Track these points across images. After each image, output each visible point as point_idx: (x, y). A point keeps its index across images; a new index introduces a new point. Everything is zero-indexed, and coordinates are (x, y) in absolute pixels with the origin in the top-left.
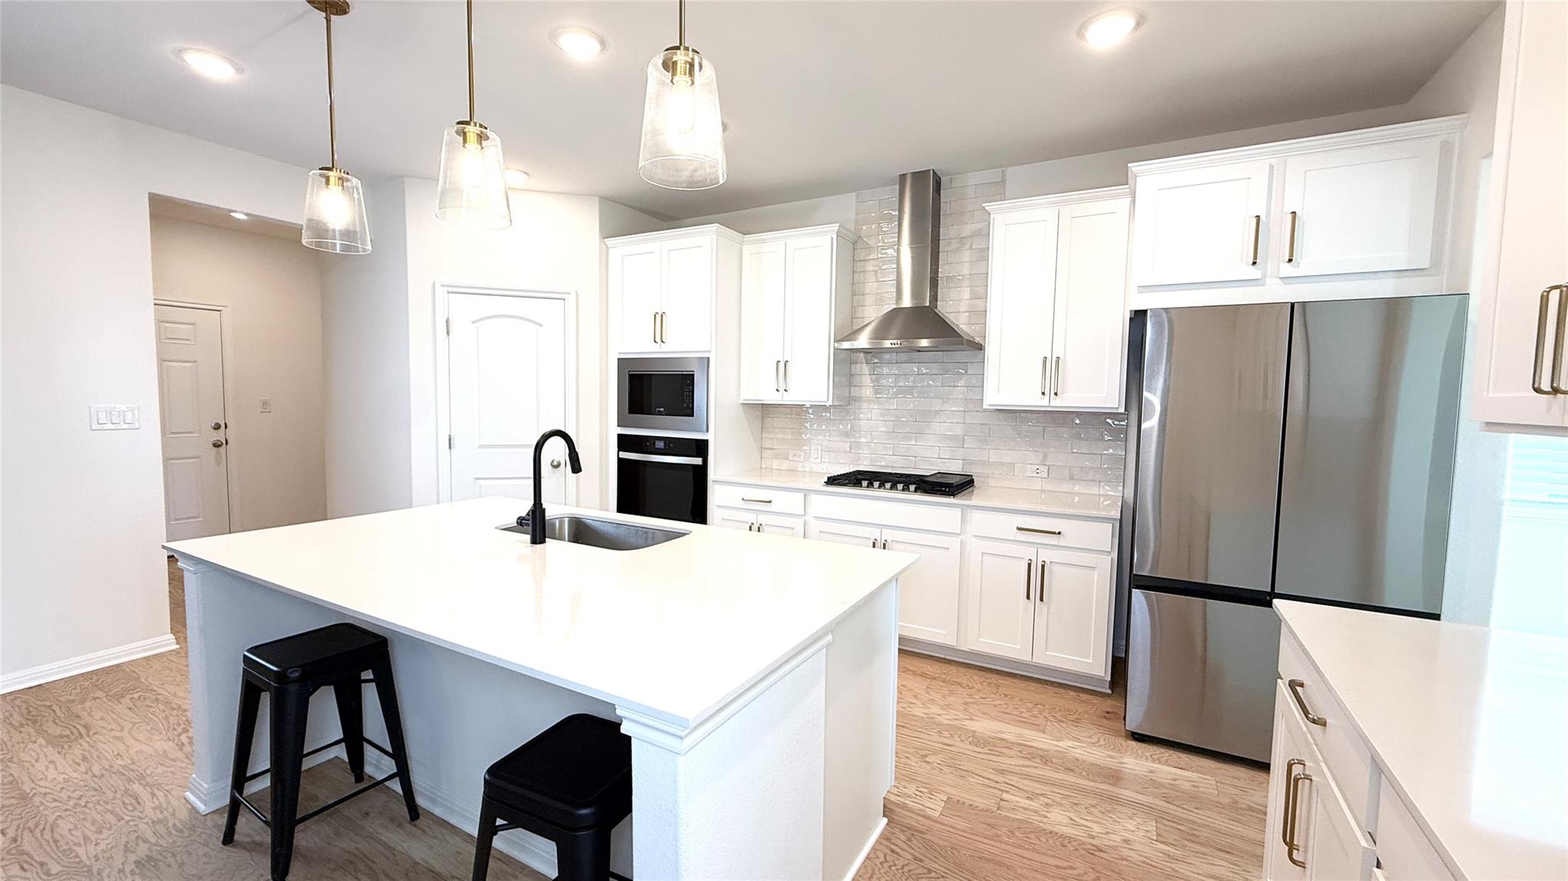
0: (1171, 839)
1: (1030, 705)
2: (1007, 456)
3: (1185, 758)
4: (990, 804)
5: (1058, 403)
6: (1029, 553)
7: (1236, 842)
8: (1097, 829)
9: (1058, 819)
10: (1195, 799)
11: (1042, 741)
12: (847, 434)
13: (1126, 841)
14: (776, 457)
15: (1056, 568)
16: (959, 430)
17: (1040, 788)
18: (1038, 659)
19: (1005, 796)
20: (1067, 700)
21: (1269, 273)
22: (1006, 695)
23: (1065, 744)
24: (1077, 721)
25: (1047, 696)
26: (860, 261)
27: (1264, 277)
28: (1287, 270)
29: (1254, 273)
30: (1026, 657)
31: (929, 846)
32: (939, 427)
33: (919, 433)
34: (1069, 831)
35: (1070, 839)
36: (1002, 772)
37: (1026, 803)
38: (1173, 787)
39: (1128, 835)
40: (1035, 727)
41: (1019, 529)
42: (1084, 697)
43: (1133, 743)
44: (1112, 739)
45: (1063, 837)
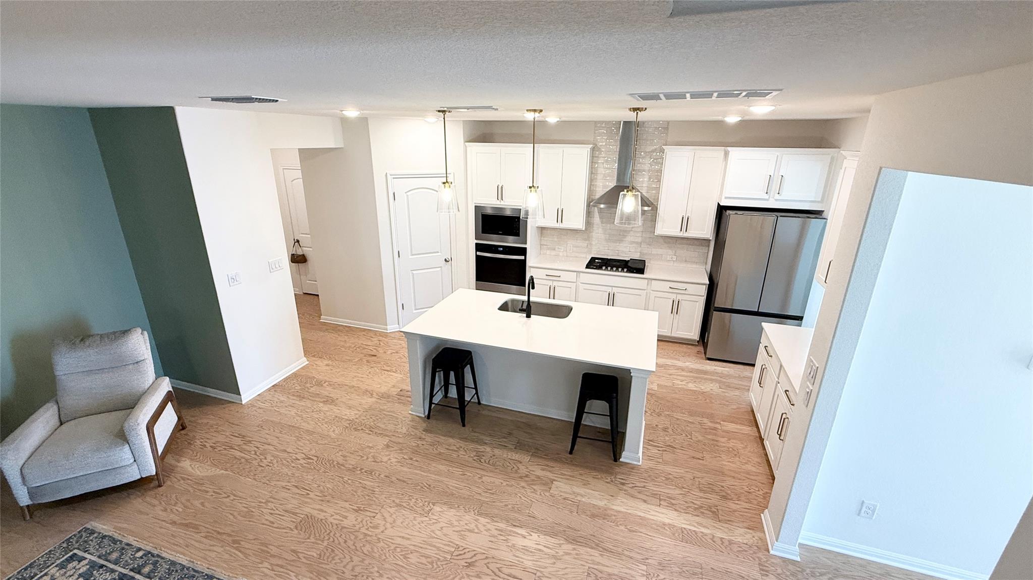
0: (723, 387)
1: (672, 352)
2: (660, 251)
3: (725, 364)
4: (670, 384)
5: (686, 235)
6: (673, 296)
7: (741, 386)
8: (703, 388)
9: (691, 386)
10: (729, 376)
11: (679, 364)
12: (585, 240)
13: (712, 389)
14: (548, 249)
15: (683, 301)
16: (639, 240)
17: (683, 378)
18: (673, 335)
19: (674, 382)
20: (684, 348)
21: (771, 196)
22: (662, 349)
23: (687, 364)
24: (689, 356)
25: (676, 347)
26: (596, 157)
27: (769, 197)
28: (777, 197)
29: (766, 197)
30: (669, 334)
31: (658, 397)
32: (629, 238)
33: (621, 241)
34: (695, 389)
35: (696, 391)
36: (670, 375)
37: (681, 383)
38: (722, 373)
39: (712, 388)
40: (676, 359)
41: (670, 288)
42: (690, 346)
43: (708, 361)
44: (701, 361)
45: (693, 390)
